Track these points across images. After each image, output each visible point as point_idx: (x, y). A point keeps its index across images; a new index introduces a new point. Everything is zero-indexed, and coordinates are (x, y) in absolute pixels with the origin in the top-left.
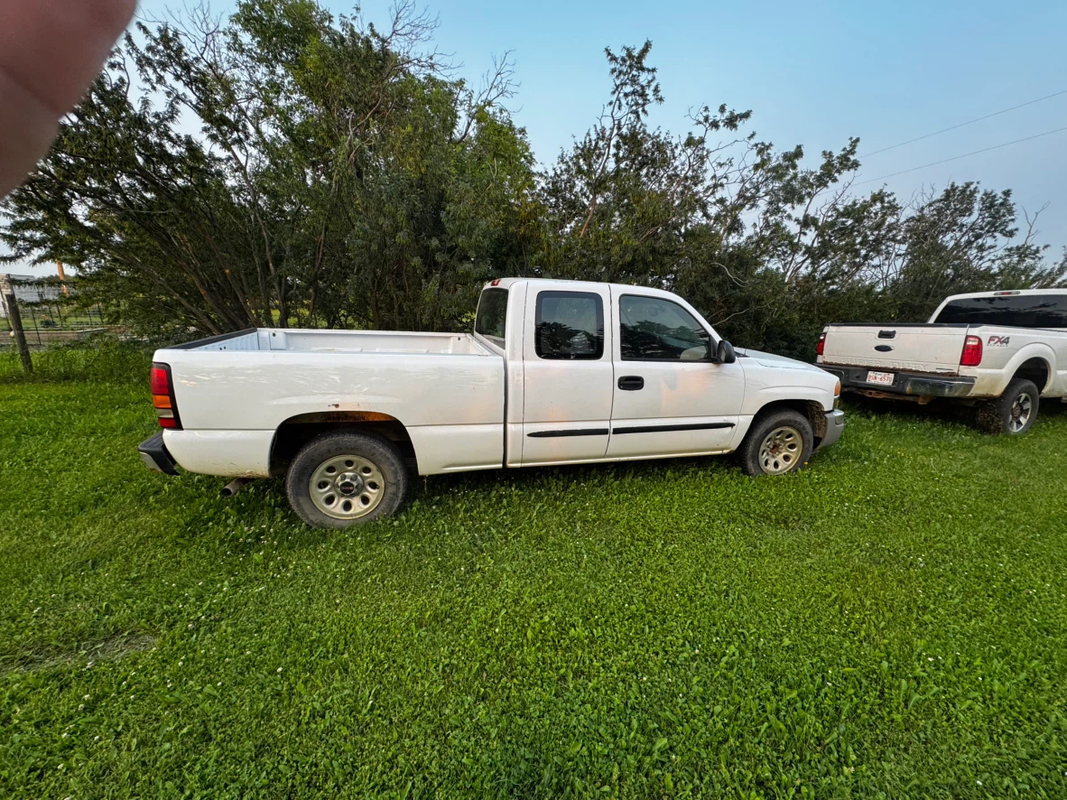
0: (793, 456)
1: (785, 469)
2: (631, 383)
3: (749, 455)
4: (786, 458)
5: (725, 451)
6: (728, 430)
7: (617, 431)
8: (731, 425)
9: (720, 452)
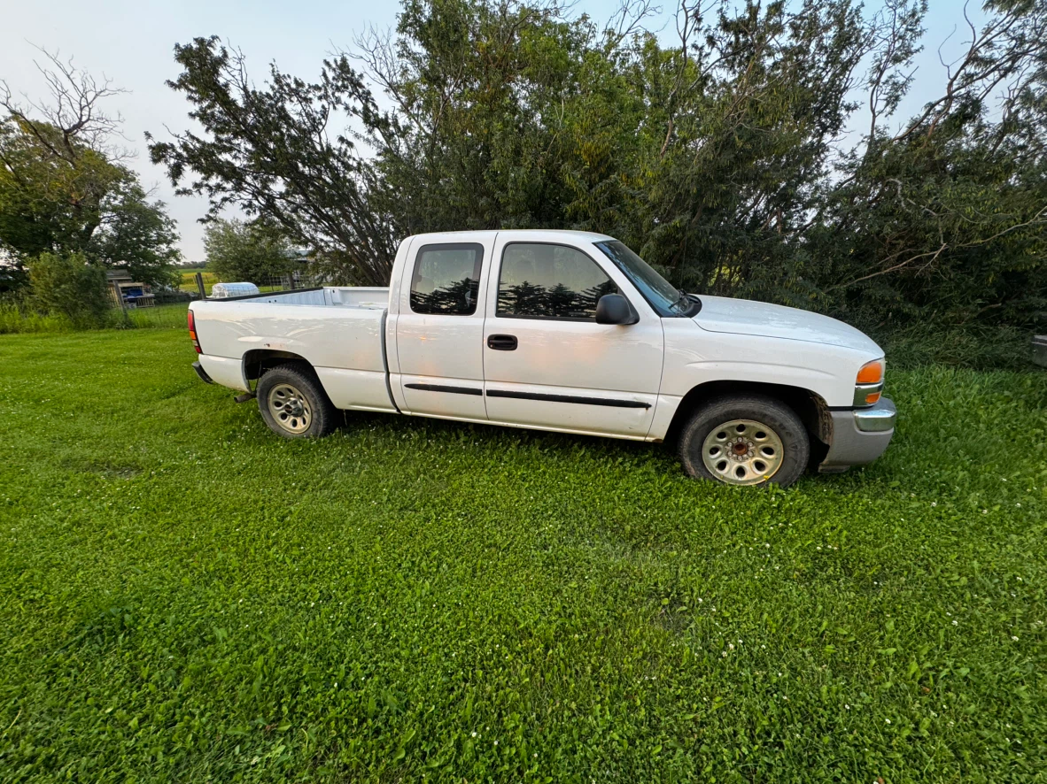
0: (769, 465)
1: (755, 480)
2: (504, 343)
3: (685, 450)
4: (760, 466)
5: (650, 439)
6: (643, 410)
7: (491, 393)
8: (647, 406)
9: (642, 439)
